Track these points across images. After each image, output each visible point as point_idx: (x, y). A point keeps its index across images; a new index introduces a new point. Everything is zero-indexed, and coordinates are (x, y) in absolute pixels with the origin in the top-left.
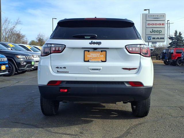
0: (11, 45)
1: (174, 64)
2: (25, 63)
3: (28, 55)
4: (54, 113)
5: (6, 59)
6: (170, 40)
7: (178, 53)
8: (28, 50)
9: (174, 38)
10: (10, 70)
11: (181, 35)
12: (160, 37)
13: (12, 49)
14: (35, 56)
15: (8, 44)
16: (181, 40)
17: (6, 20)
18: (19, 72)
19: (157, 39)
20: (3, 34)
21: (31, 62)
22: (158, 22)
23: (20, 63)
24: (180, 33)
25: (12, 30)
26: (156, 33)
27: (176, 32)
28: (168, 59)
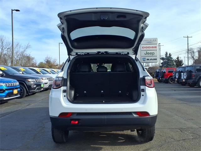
0: (22, 69)
1: (166, 82)
2: (35, 86)
3: (37, 78)
4: (65, 141)
5: (18, 83)
6: (161, 60)
7: (169, 72)
8: (38, 73)
9: (165, 58)
10: (22, 92)
11: (171, 55)
12: (153, 58)
13: (24, 72)
14: (44, 79)
15: (20, 68)
16: (171, 60)
17: (18, 45)
18: (29, 94)
19: (151, 60)
20: (15, 57)
21: (40, 85)
22: (151, 46)
23: (30, 86)
24: (170, 54)
25: (23, 53)
26: (150, 55)
27: (167, 53)
28: (161, 78)
